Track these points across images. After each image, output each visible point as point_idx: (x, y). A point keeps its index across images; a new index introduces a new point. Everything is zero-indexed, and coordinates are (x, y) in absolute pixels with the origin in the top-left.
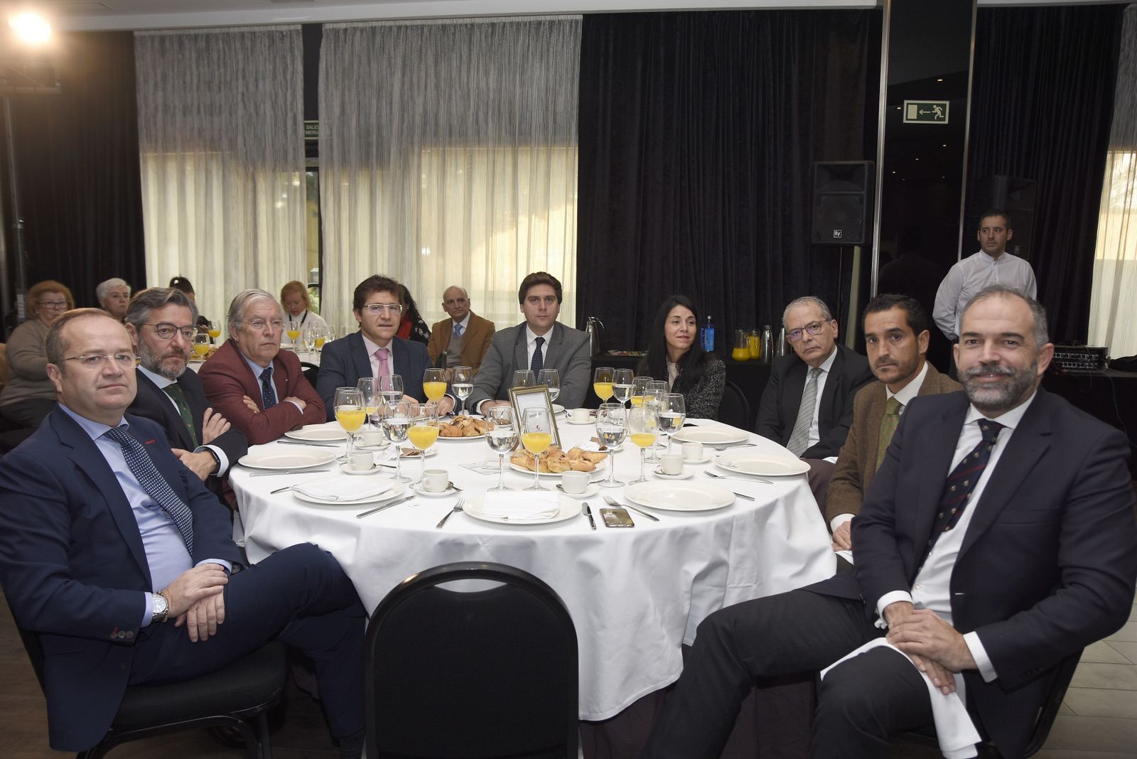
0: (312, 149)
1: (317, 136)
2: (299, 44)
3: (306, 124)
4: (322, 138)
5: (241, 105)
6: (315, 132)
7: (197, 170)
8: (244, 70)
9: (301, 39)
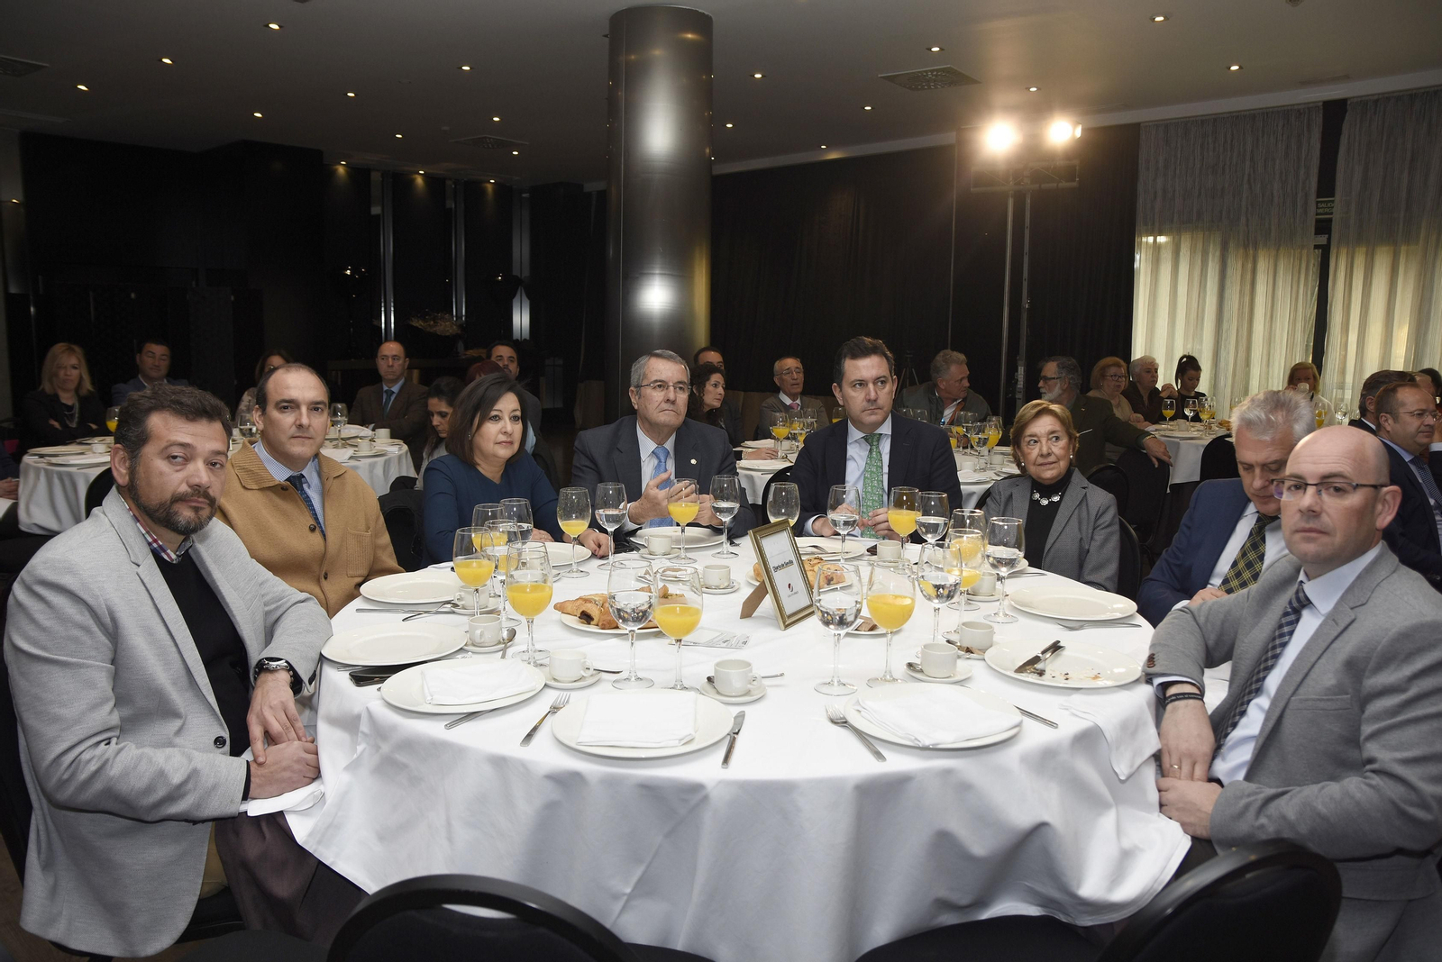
0: (1323, 227)
1: (1332, 214)
2: (1318, 120)
3: (1317, 202)
4: (1337, 217)
5: (1246, 186)
6: (1328, 210)
7: (1193, 251)
8: (1252, 151)
9: (1321, 116)
